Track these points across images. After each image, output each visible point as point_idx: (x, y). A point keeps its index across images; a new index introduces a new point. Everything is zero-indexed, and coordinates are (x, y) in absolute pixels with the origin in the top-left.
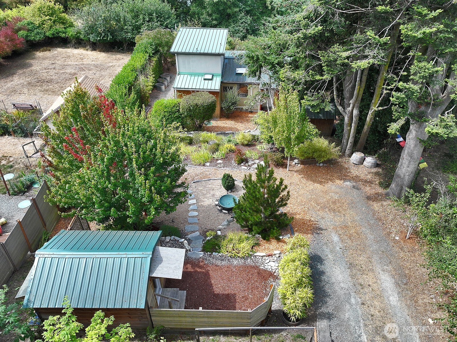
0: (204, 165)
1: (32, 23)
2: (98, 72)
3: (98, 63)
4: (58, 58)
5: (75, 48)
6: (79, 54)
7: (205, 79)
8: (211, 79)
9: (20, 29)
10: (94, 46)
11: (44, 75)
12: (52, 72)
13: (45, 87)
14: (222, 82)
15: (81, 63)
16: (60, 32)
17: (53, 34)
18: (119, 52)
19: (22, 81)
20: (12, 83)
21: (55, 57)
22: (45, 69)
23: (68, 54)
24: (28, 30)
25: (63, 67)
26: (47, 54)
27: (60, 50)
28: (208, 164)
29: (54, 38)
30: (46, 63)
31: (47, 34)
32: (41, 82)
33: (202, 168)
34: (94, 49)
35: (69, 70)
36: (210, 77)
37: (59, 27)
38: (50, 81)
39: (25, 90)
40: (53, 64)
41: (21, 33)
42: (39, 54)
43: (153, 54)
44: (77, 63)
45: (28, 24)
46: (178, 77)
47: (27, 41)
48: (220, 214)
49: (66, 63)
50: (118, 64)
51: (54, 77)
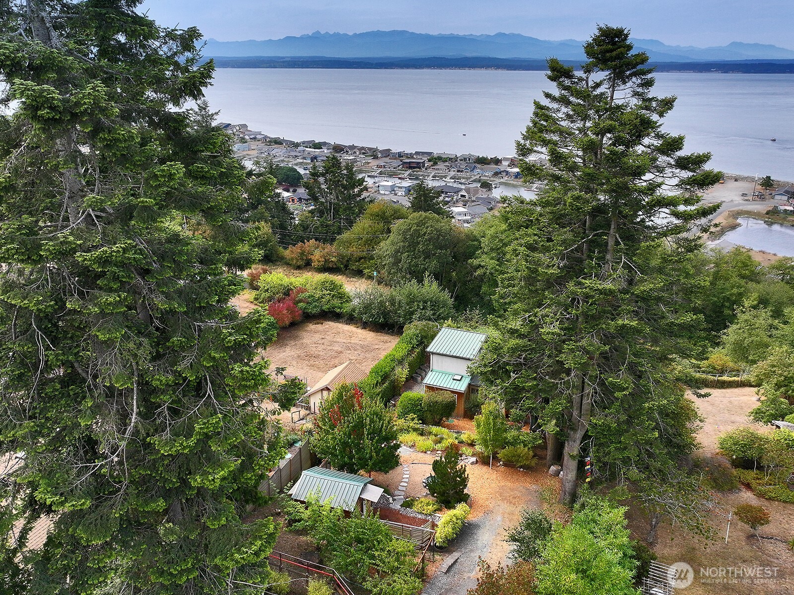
0: (425, 452)
1: (312, 296)
2: (363, 354)
3: (365, 343)
4: (328, 333)
5: (347, 324)
6: (348, 331)
7: (453, 379)
8: (460, 380)
9: (300, 301)
10: (365, 326)
11: (313, 350)
12: (321, 347)
13: (311, 362)
14: (469, 384)
15: (349, 341)
16: (336, 307)
17: (329, 309)
18: (389, 334)
19: (293, 353)
20: (284, 354)
21: (325, 332)
22: (315, 343)
23: (338, 330)
24: (308, 303)
25: (332, 343)
26: (319, 327)
27: (331, 324)
28: (429, 452)
29: (329, 311)
30: (317, 337)
31: (324, 308)
32: (310, 356)
33: (423, 454)
34: (364, 328)
35: (337, 348)
36: (459, 378)
37: (336, 302)
38: (317, 357)
39: (294, 363)
40: (323, 339)
41: (301, 305)
42: (312, 327)
43: (417, 345)
44: (345, 341)
45: (309, 297)
46: (430, 373)
47: (304, 313)
48: (424, 489)
49: (335, 340)
50: (384, 347)
51: (321, 353)
